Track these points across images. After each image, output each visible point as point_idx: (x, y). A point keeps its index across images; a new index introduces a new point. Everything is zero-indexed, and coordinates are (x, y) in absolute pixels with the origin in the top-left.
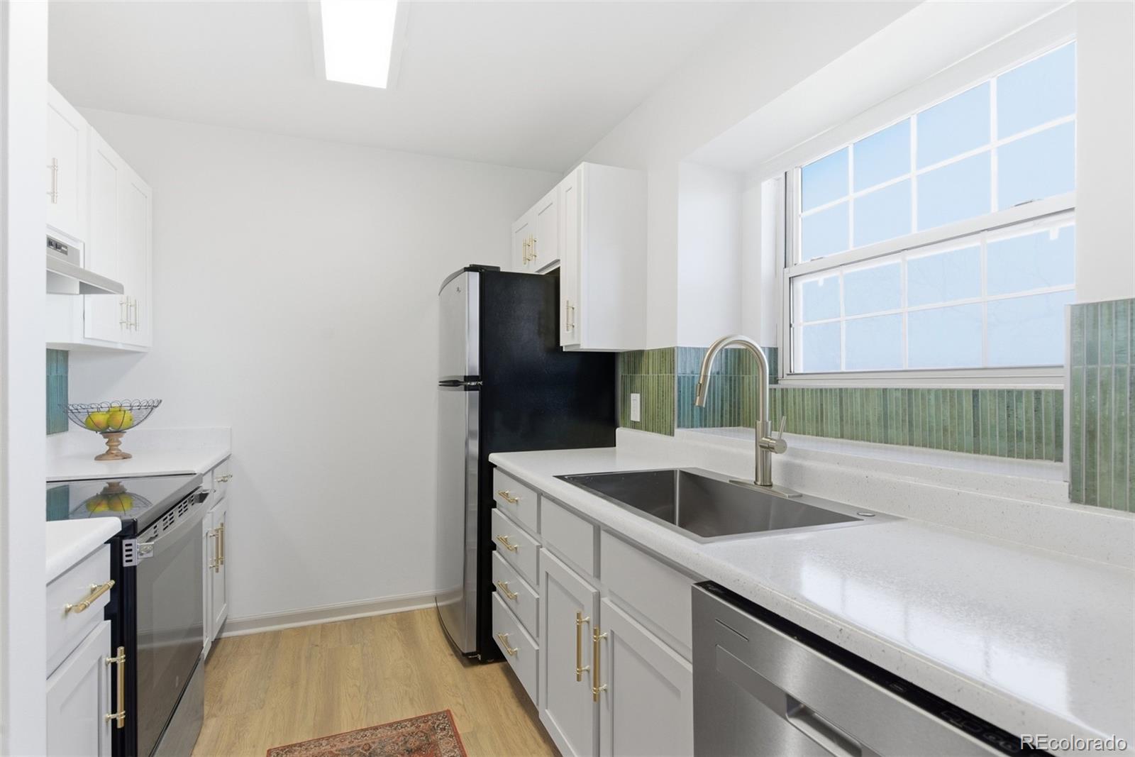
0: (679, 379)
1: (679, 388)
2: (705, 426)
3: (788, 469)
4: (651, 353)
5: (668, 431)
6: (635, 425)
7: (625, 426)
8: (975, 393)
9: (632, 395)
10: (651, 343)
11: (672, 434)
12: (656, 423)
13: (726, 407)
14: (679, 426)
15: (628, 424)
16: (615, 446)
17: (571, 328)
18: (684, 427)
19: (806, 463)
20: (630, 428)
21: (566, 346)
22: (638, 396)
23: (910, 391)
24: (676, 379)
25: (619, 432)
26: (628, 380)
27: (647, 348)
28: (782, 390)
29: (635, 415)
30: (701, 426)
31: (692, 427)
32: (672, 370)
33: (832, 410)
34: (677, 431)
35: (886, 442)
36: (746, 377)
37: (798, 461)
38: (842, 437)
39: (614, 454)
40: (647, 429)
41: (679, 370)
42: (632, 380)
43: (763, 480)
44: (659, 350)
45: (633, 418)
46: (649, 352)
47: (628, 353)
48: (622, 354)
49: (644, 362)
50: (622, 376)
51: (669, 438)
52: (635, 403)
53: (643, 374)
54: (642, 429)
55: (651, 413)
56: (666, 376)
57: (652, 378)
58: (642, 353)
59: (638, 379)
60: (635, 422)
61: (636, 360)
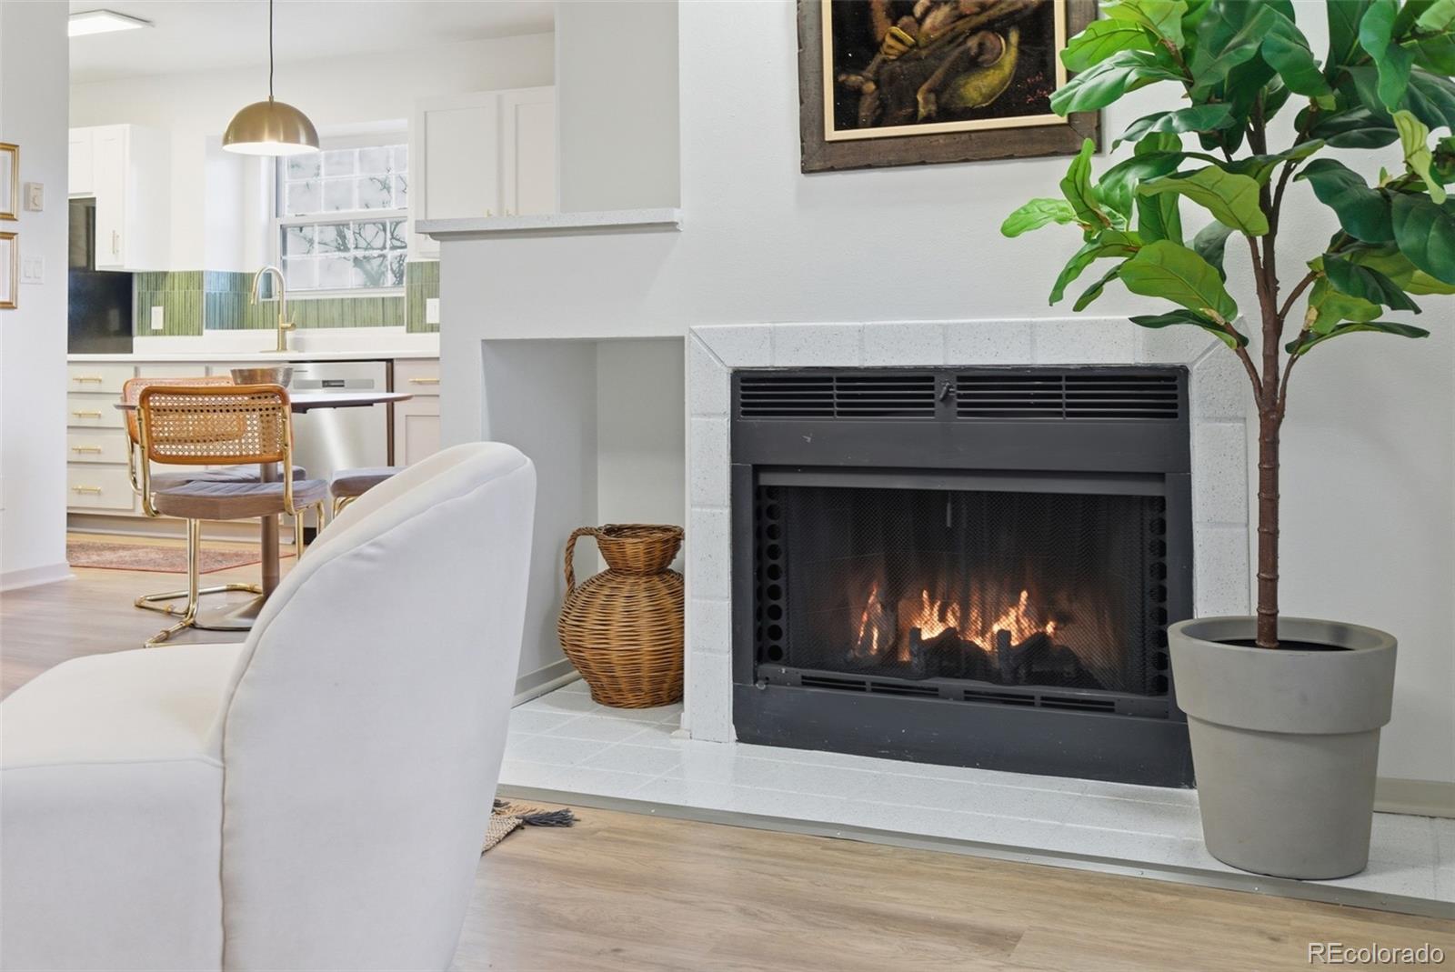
0: (208, 294)
1: (206, 300)
2: (223, 328)
4: (176, 274)
5: (196, 332)
6: (156, 333)
7: (143, 334)
8: (383, 299)
9: (153, 308)
10: (175, 265)
11: (200, 333)
12: (171, 329)
14: (207, 328)
15: (148, 332)
16: (131, 349)
17: (116, 252)
18: (210, 329)
20: (151, 335)
22: (161, 308)
23: (355, 299)
24: (205, 294)
25: (137, 341)
26: (148, 296)
27: (171, 269)
29: (157, 324)
30: (220, 328)
31: (214, 328)
32: (200, 288)
34: (205, 332)
36: (249, 293)
40: (171, 334)
41: (206, 289)
42: (152, 296)
44: (186, 273)
45: (154, 327)
46: (174, 273)
47: (149, 274)
48: (140, 274)
49: (169, 281)
50: (139, 293)
51: (198, 337)
52: (157, 315)
53: (168, 289)
54: (165, 334)
55: (176, 321)
56: (194, 292)
57: (178, 295)
58: (165, 274)
59: (160, 295)
60: (156, 331)
61: (158, 279)
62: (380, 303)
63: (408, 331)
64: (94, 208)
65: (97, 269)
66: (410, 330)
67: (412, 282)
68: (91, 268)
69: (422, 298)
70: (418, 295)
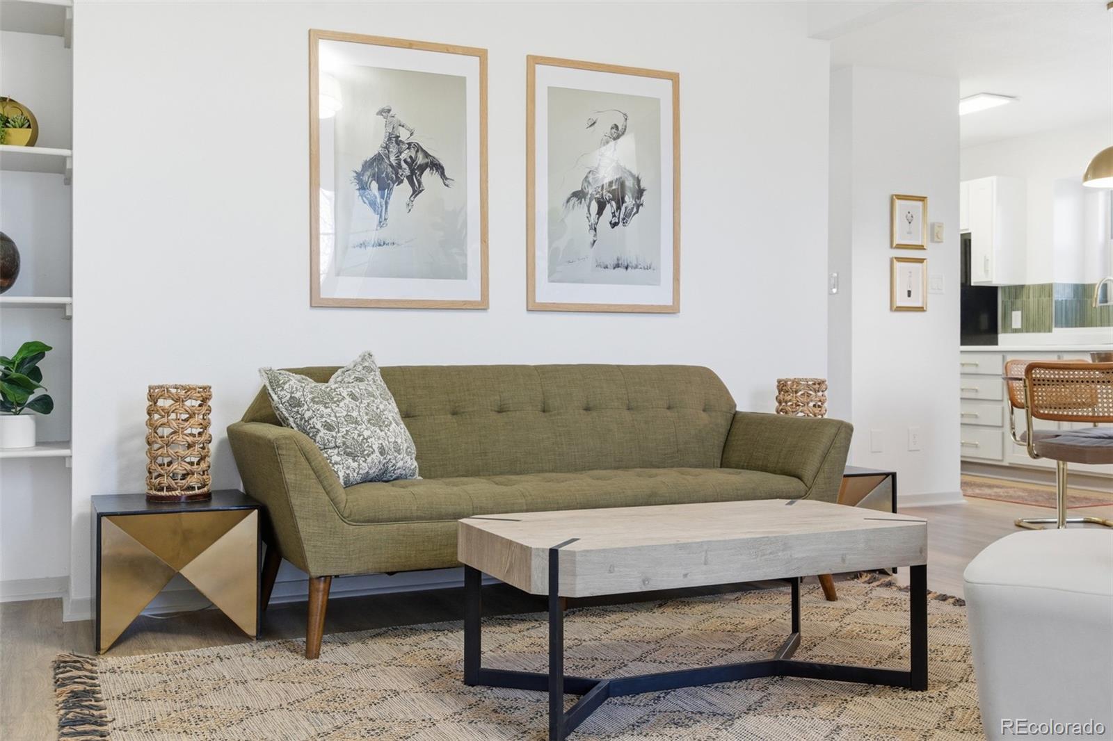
0: (1057, 301)
1: (1055, 305)
4: (1032, 287)
5: (1047, 330)
6: (1016, 331)
7: (1005, 331)
9: (1014, 313)
10: (1032, 278)
11: (1050, 331)
13: (1078, 316)
14: (1056, 326)
15: (1009, 330)
16: (997, 343)
17: (986, 271)
20: (1012, 332)
21: (974, 283)
22: (1019, 312)
24: (1054, 301)
25: (1002, 336)
26: (1009, 304)
27: (1027, 282)
29: (1016, 324)
30: (1066, 326)
31: (1062, 327)
32: (1050, 297)
34: (1054, 329)
36: (1089, 300)
40: (1027, 331)
41: (1055, 297)
42: (1013, 303)
44: (1039, 285)
45: (1014, 326)
46: (1029, 286)
47: (1010, 287)
48: (1004, 288)
49: (1025, 291)
50: (1003, 302)
52: (1017, 318)
53: (1024, 299)
54: (1022, 332)
55: (1031, 321)
56: (1045, 299)
57: (1032, 301)
58: (1022, 287)
59: (1019, 302)
60: (1016, 329)
61: (1016, 291)
64: (970, 240)
65: (972, 284)
68: (968, 283)
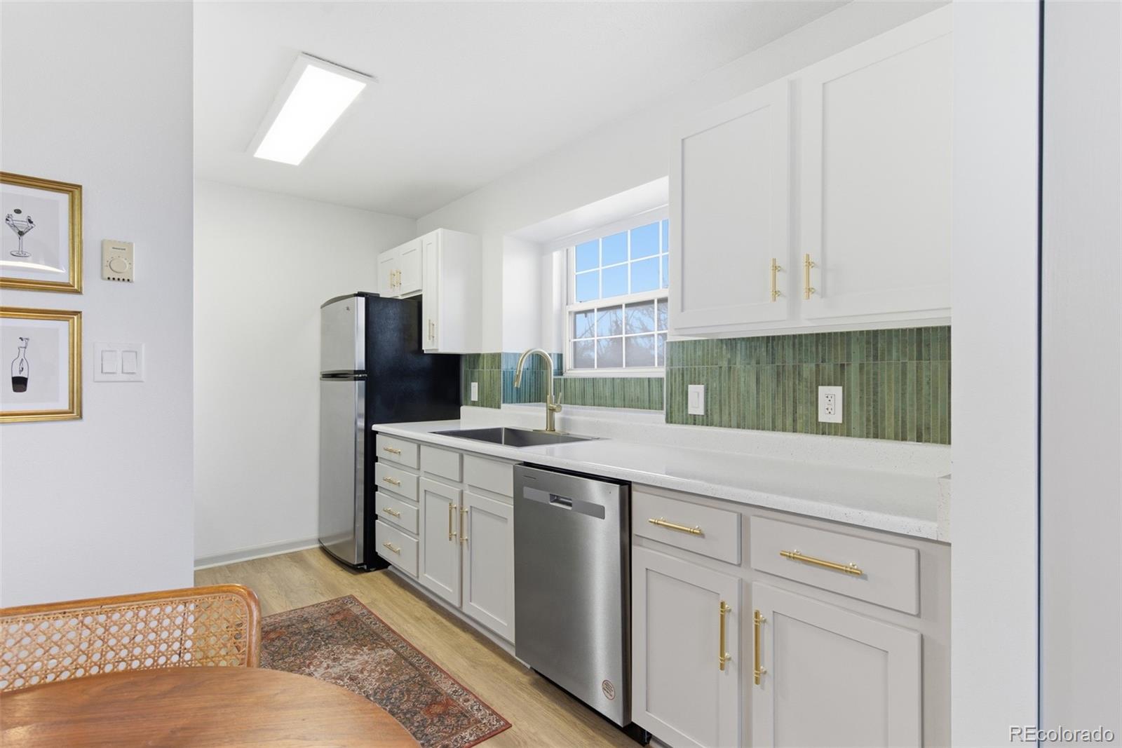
0: (504, 372)
1: (504, 378)
2: (520, 402)
3: (564, 421)
4: (485, 356)
5: (497, 405)
6: (474, 404)
7: (466, 405)
9: (472, 384)
10: (486, 349)
11: (499, 407)
12: (488, 401)
13: (533, 390)
14: (504, 402)
15: (469, 403)
16: (459, 418)
17: (431, 338)
18: (507, 403)
19: (572, 417)
20: (471, 405)
21: (427, 350)
22: (476, 384)
23: (624, 379)
24: (502, 372)
25: (463, 409)
26: (469, 374)
27: (482, 351)
28: (564, 379)
29: (474, 396)
30: (517, 402)
31: (512, 403)
32: (499, 367)
33: (589, 391)
34: (503, 405)
35: (614, 407)
36: (545, 371)
37: (567, 417)
38: (594, 405)
39: (459, 423)
40: (482, 406)
41: (504, 367)
42: (472, 373)
43: (551, 427)
44: (491, 354)
45: (473, 399)
46: (484, 355)
47: (470, 356)
48: (466, 355)
49: (482, 360)
50: (464, 371)
51: (497, 410)
52: (474, 386)
53: (480, 368)
54: (479, 406)
55: (485, 395)
56: (495, 371)
57: (486, 372)
58: (479, 355)
59: (476, 373)
60: (474, 402)
61: (475, 358)
62: (646, 383)
63: (667, 422)
64: (421, 304)
65: (425, 352)
66: (669, 420)
67: (672, 365)
68: (421, 352)
69: (683, 384)
70: (679, 379)
